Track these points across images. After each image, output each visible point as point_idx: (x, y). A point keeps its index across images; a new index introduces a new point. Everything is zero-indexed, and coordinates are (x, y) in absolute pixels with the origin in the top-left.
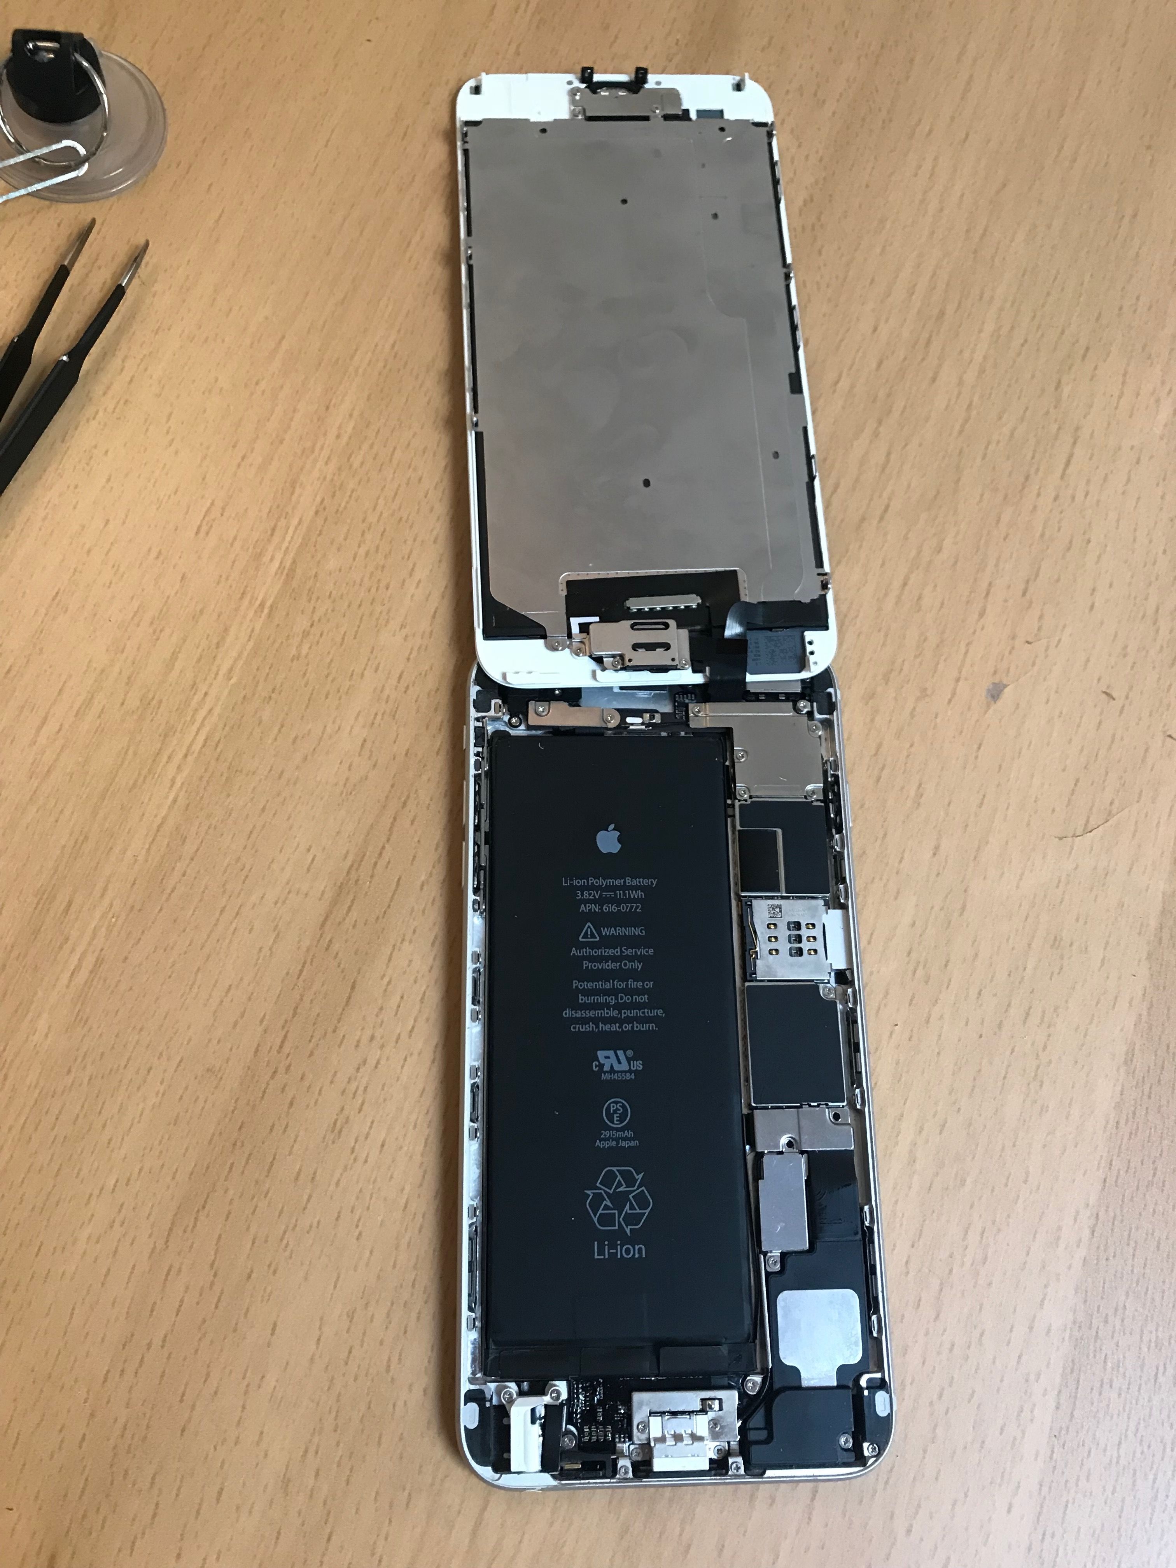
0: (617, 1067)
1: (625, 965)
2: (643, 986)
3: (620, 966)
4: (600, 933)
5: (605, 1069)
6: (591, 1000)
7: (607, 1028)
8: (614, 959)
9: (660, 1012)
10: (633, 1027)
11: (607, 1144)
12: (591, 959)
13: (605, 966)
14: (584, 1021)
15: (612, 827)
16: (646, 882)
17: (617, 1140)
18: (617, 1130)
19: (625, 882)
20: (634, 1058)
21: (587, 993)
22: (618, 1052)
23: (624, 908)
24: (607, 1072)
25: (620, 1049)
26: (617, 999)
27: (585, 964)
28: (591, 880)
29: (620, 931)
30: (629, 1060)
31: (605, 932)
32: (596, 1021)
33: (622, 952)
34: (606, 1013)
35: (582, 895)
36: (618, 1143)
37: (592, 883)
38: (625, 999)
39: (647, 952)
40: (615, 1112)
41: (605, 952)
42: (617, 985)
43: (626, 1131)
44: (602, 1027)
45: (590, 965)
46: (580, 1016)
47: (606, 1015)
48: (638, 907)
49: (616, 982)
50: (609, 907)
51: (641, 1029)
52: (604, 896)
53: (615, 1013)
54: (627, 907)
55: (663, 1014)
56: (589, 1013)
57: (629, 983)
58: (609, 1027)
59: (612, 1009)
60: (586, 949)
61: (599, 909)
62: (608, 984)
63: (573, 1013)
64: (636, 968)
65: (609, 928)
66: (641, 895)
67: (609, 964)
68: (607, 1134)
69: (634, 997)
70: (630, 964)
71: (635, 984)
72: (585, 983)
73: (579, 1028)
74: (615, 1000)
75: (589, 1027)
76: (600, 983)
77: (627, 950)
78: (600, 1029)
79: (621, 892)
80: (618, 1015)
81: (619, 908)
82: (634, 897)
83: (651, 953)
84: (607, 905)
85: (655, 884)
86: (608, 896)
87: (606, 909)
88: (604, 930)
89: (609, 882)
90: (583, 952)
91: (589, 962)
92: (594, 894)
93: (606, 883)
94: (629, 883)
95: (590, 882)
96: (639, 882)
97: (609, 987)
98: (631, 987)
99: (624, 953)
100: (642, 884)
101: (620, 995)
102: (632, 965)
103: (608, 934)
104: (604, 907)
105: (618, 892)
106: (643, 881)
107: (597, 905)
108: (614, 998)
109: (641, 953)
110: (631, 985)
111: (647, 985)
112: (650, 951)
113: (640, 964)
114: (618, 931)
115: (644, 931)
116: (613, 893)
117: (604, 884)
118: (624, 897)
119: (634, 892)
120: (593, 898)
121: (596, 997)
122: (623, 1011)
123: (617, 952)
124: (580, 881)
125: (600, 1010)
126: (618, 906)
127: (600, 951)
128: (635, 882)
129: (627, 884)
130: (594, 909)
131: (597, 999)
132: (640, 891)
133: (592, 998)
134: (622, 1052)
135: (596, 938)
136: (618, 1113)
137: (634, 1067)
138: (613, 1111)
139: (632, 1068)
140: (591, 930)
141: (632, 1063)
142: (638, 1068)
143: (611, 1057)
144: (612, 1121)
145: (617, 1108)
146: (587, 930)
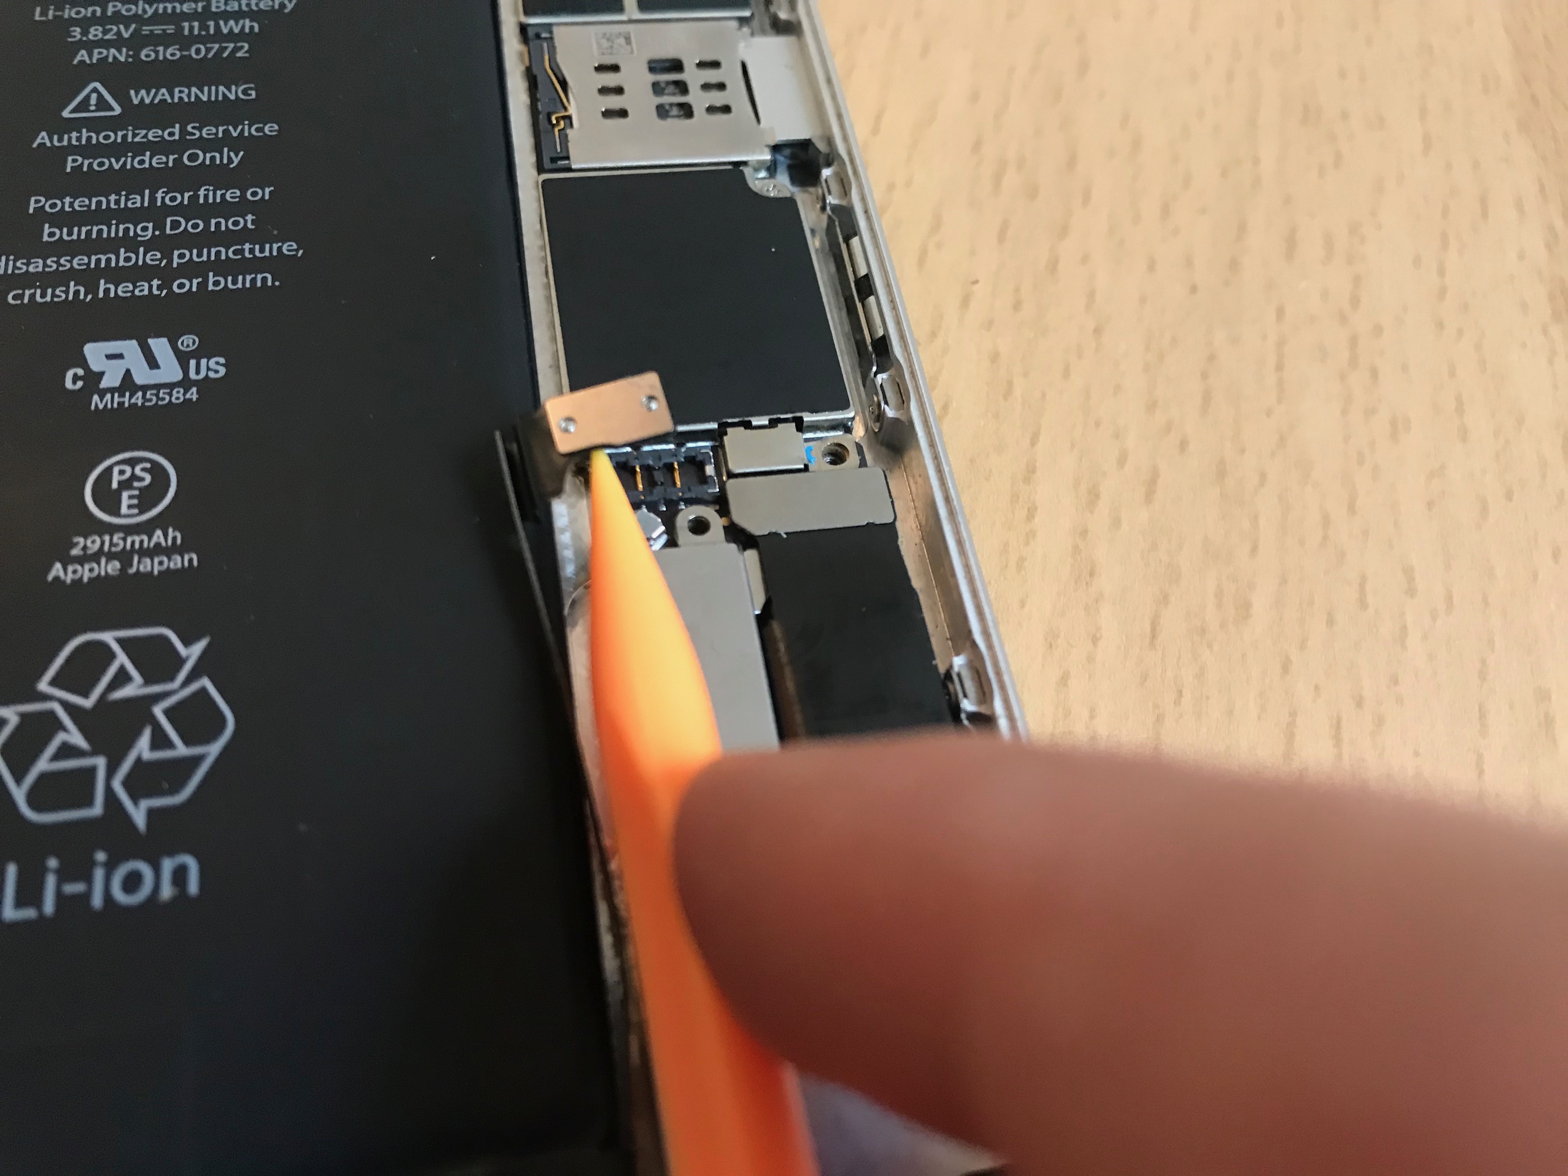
0: (142, 375)
1: (193, 157)
2: (243, 196)
3: (178, 160)
4: (124, 103)
5: (104, 384)
6: (80, 233)
7: (123, 290)
8: (161, 148)
9: (291, 245)
10: (203, 285)
11: (86, 573)
12: (92, 151)
13: (132, 164)
14: (53, 280)
16: (266, 4)
17: (124, 556)
18: (129, 530)
19: (207, 6)
20: (201, 353)
21: (70, 219)
22: (151, 341)
23: (199, 52)
24: (112, 390)
25: (158, 336)
26: (159, 225)
27: (74, 161)
28: (114, 8)
30: (183, 358)
31: (140, 96)
32: (88, 278)
33: (185, 133)
34: (122, 259)
35: (84, 33)
36: (126, 565)
37: (116, 12)
38: (186, 225)
39: (260, 130)
40: (126, 485)
41: (135, 135)
42: (163, 198)
43: (159, 533)
44: (107, 291)
45: (86, 162)
46: (40, 269)
47: (122, 263)
48: (236, 49)
49: (163, 192)
50: (157, 52)
51: (230, 286)
52: (147, 33)
53: (152, 258)
54: (208, 50)
55: (297, 250)
56: (70, 262)
57: (202, 192)
58: (131, 288)
59: (142, 250)
60: (80, 132)
61: (128, 56)
62: (138, 198)
63: (18, 264)
64: (225, 161)
65: (153, 91)
66: (252, 28)
67: (147, 159)
68: (93, 544)
69: (213, 221)
70: (208, 155)
71: (219, 193)
72: (68, 200)
73: (33, 296)
74: (154, 230)
75: (67, 292)
76: (113, 197)
77: (200, 129)
78: (101, 295)
79: (196, 24)
80: (161, 260)
81: (187, 53)
82: (231, 30)
83: (272, 133)
84: (151, 48)
85: (290, 7)
86: (157, 32)
87: (148, 56)
88: (137, 95)
89: (165, 7)
90: (70, 138)
91: (88, 159)
92: (118, 31)
93: (156, 10)
94: (218, 7)
95: (111, 10)
96: (249, 4)
97: (138, 205)
98: (205, 201)
99: (193, 135)
100: (255, 9)
101: (169, 219)
102: (213, 158)
103: (148, 102)
104: (144, 53)
105: (185, 24)
106: (258, 3)
107: (124, 49)
108: (150, 225)
109: (241, 133)
110: (206, 195)
111: (254, 195)
112: (271, 130)
113: (237, 154)
114: (177, 95)
115: (252, 91)
116: (172, 27)
117: (150, 11)
118: (203, 33)
119: (232, 22)
120: (115, 37)
121: (96, 228)
122: (176, 254)
123: (171, 134)
124: (83, 11)
125: (105, 254)
126: (185, 48)
127: (121, 134)
128: (236, 5)
129: (214, 10)
130: (115, 57)
131: (100, 231)
132: (247, 20)
133: (84, 230)
134: (164, 340)
135: (112, 109)
136: (135, 488)
137: (198, 372)
138: (120, 483)
139: (192, 375)
140: (100, 96)
141: (193, 363)
142: (212, 375)
143: (125, 355)
144: (113, 508)
145: (133, 474)
146: (88, 97)
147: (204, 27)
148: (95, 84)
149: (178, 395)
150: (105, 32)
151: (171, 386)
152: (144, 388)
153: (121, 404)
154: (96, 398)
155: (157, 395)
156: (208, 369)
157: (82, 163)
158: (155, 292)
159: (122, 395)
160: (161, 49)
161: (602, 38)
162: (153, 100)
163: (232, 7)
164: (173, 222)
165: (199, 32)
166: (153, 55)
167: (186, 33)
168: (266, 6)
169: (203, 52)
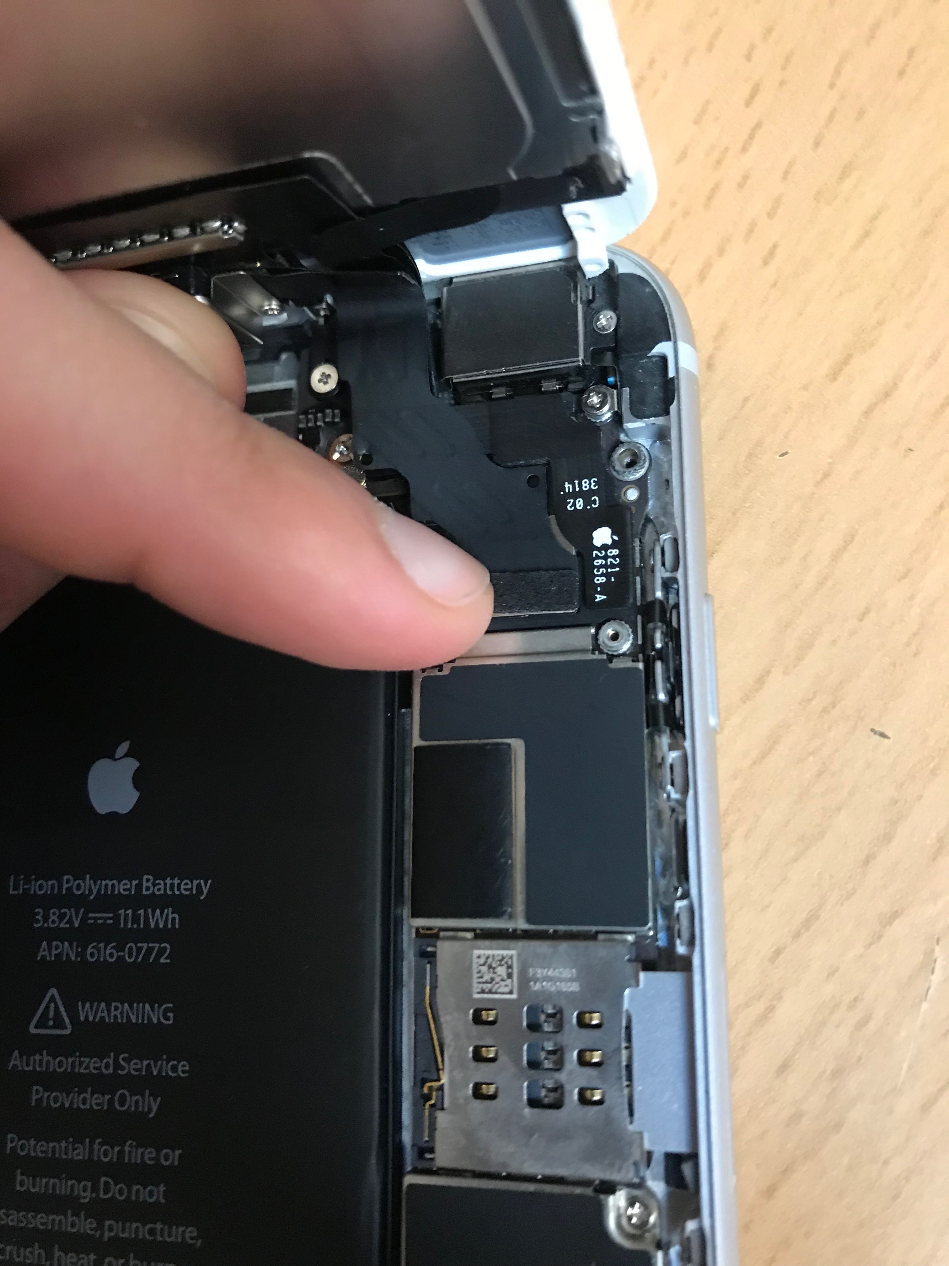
1: (122, 1100)
2: (157, 1159)
3: (111, 1101)
4: (73, 1018)
6: (41, 1185)
7: (70, 1260)
8: (99, 1083)
9: (191, 1232)
12: (50, 1081)
13: (78, 1102)
14: (24, 1237)
15: (124, 748)
16: (186, 887)
19: (139, 887)
21: (34, 1167)
23: (131, 953)
26: (95, 1189)
27: (37, 1093)
28: (68, 882)
29: (119, 1012)
31: (86, 1012)
32: (47, 1241)
33: (117, 1066)
34: (69, 1223)
37: (69, 889)
38: (115, 1189)
39: (174, 1069)
41: (81, 1063)
42: (99, 1150)
44: (59, 1259)
45: (46, 1094)
46: (15, 1223)
47: (69, 1228)
48: (162, 951)
49: (99, 1144)
50: (99, 950)
52: (92, 921)
53: (90, 1226)
54: (139, 950)
55: (195, 1239)
56: (35, 1219)
57: (127, 1149)
58: (76, 1259)
59: (83, 1213)
60: (41, 1055)
61: (77, 954)
62: (81, 1147)
64: (146, 1110)
65: (96, 1004)
66: (173, 921)
67: (88, 1096)
69: (135, 1188)
70: (134, 1098)
71: (140, 1150)
72: (32, 1142)
73: (11, 1253)
74: (92, 1191)
75: (33, 1255)
76: (63, 1144)
77: (129, 1062)
79: (130, 912)
80: (96, 1229)
81: (122, 954)
82: (157, 923)
83: (184, 1072)
84: (95, 944)
85: (205, 891)
86: (100, 921)
87: (92, 955)
88: (83, 1008)
89: (106, 885)
90: (35, 1061)
91: (45, 1090)
92: (71, 917)
93: (99, 889)
94: (148, 889)
95: (65, 886)
96: (172, 885)
97: (81, 1157)
98: (130, 1160)
99: (123, 1068)
100: (177, 893)
101: (103, 1179)
102: (137, 1102)
103: (91, 1019)
104: (89, 950)
105: (122, 912)
106: (179, 885)
107: (75, 944)
108: (89, 1184)
109: (160, 1071)
110: (130, 1152)
111: (166, 1158)
112: (183, 1067)
113: (155, 1100)
114: (113, 1013)
115: (171, 1015)
116: (111, 915)
117: (95, 891)
118: (135, 926)
119: (158, 912)
120: (68, 926)
121: (52, 1181)
122: (107, 1223)
123: (107, 1066)
124: (45, 884)
125: (58, 1214)
126: (120, 948)
127: (70, 1060)
128: (162, 886)
129: (144, 892)
130: (68, 954)
131: (54, 1185)
132: (170, 909)
133: (44, 1180)
135: (65, 1028)
140: (57, 1007)
146: (47, 1007)
147: (136, 919)
148: (53, 991)
150: (62, 916)
157: (43, 1097)
160: (102, 945)
161: (484, 965)
162: (95, 1017)
163: (159, 890)
164: (106, 1183)
165: (132, 924)
166: (96, 955)
167: (122, 925)
168: (186, 890)
169: (134, 954)
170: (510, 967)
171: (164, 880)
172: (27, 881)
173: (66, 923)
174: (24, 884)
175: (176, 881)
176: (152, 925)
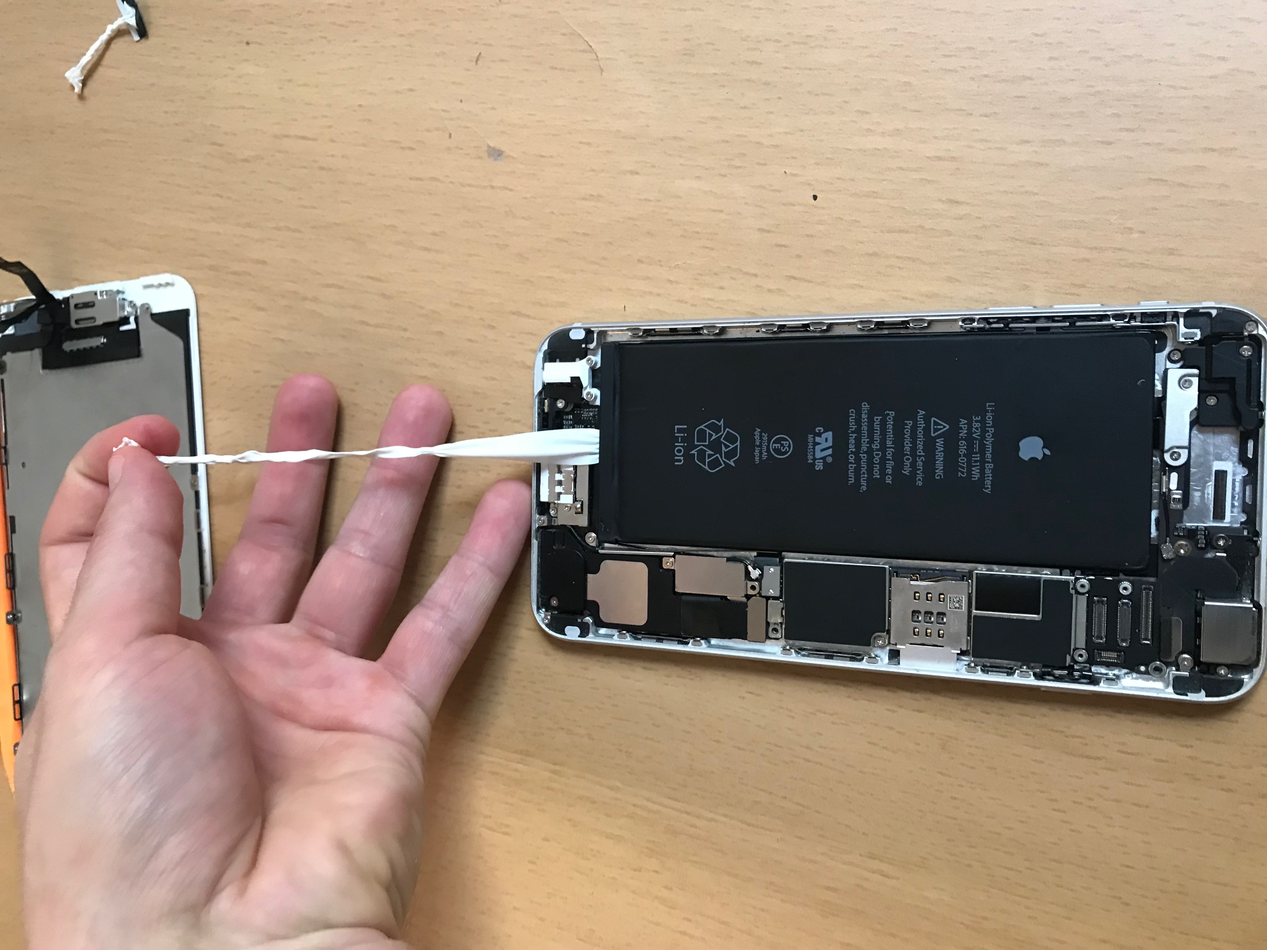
0: (818, 448)
1: (908, 459)
2: (888, 474)
3: (907, 455)
4: (937, 437)
5: (817, 438)
6: (877, 427)
7: (852, 441)
8: (914, 449)
9: (865, 488)
10: (851, 463)
11: (757, 437)
12: (914, 429)
13: (907, 441)
14: (858, 421)
15: (1048, 452)
16: (988, 483)
17: (760, 446)
18: (768, 447)
19: (989, 462)
20: (825, 463)
21: (883, 424)
22: (831, 449)
23: (963, 460)
24: (814, 440)
25: (832, 450)
26: (877, 450)
27: (910, 423)
28: (991, 430)
29: (940, 457)
30: (824, 458)
31: (940, 442)
32: (858, 431)
33: (920, 456)
34: (865, 440)
35: (976, 421)
36: (758, 446)
37: (988, 431)
38: (877, 458)
39: (919, 480)
40: (782, 445)
41: (920, 441)
42: (890, 451)
43: (766, 454)
44: (852, 436)
46: (863, 417)
47: (863, 440)
48: (963, 473)
49: (892, 451)
51: (850, 471)
52: (975, 442)
53: (864, 448)
54: (963, 463)
55: (862, 490)
56: (865, 425)
57: (891, 462)
58: (853, 443)
59: (868, 445)
60: (924, 424)
61: (962, 437)
62: (891, 443)
63: (866, 411)
64: (905, 469)
65: (943, 446)
66: (975, 478)
67: (909, 445)
68: (765, 438)
69: (878, 466)
70: (908, 464)
71: (890, 467)
72: (892, 423)
73: (852, 416)
74: (876, 449)
75: (853, 425)
76: (892, 436)
77: (922, 461)
78: (850, 435)
79: (979, 459)
80: (863, 451)
81: (962, 455)
82: (973, 471)
83: (918, 484)
84: (966, 444)
85: (986, 491)
86: (975, 446)
87: (962, 443)
88: (942, 441)
89: (989, 448)
90: (921, 421)
91: (911, 427)
92: (977, 433)
93: (988, 445)
94: (988, 466)
95: (989, 429)
96: (989, 476)
97: (887, 443)
98: (887, 463)
99: (919, 459)
100: (986, 478)
101: (880, 453)
102: (907, 465)
103: (937, 444)
104: (964, 442)
105: (979, 455)
106: (989, 480)
107: (966, 435)
108: (878, 447)
109: (918, 474)
110: (889, 463)
111: (889, 478)
112: (920, 483)
113: (908, 473)
114: (940, 453)
115: (939, 478)
116: (977, 451)
117: (987, 443)
118: (973, 461)
119: (978, 471)
120: (973, 431)
121: (879, 432)
122: (865, 455)
123: (920, 452)
124: (990, 420)
125: (868, 435)
126: (964, 455)
127: (922, 437)
128: (989, 472)
129: (986, 464)
130: (962, 432)
131: (877, 433)
132: (979, 476)
133: (878, 428)
134: (831, 453)
135: (934, 433)
136: (781, 447)
137: (818, 462)
138: (783, 444)
139: (817, 461)
140: (941, 429)
141: (821, 461)
142: (816, 466)
143: (827, 443)
144: (774, 443)
145: (785, 447)
146: (941, 425)
147: (976, 461)
148: (948, 427)
149: (810, 457)
150: (977, 429)
151: (814, 455)
152: (814, 449)
153: (809, 442)
154: (812, 436)
155: (811, 452)
156: (819, 465)
157: (908, 426)
158: (850, 450)
159: (812, 442)
160: (965, 447)
161: (959, 599)
162: (937, 446)
163: (987, 471)
164: (879, 454)
165: (974, 460)
166: (962, 445)
167: (973, 456)
168: (987, 483)
169: (962, 461)
170: (959, 608)
171: (991, 473)
172: (992, 411)
173: (975, 431)
174: (991, 410)
175: (991, 478)
176: (973, 469)
